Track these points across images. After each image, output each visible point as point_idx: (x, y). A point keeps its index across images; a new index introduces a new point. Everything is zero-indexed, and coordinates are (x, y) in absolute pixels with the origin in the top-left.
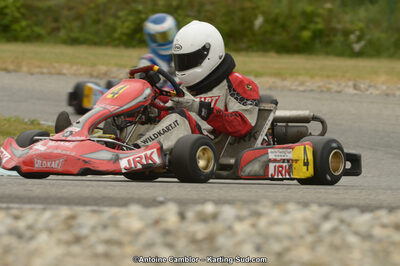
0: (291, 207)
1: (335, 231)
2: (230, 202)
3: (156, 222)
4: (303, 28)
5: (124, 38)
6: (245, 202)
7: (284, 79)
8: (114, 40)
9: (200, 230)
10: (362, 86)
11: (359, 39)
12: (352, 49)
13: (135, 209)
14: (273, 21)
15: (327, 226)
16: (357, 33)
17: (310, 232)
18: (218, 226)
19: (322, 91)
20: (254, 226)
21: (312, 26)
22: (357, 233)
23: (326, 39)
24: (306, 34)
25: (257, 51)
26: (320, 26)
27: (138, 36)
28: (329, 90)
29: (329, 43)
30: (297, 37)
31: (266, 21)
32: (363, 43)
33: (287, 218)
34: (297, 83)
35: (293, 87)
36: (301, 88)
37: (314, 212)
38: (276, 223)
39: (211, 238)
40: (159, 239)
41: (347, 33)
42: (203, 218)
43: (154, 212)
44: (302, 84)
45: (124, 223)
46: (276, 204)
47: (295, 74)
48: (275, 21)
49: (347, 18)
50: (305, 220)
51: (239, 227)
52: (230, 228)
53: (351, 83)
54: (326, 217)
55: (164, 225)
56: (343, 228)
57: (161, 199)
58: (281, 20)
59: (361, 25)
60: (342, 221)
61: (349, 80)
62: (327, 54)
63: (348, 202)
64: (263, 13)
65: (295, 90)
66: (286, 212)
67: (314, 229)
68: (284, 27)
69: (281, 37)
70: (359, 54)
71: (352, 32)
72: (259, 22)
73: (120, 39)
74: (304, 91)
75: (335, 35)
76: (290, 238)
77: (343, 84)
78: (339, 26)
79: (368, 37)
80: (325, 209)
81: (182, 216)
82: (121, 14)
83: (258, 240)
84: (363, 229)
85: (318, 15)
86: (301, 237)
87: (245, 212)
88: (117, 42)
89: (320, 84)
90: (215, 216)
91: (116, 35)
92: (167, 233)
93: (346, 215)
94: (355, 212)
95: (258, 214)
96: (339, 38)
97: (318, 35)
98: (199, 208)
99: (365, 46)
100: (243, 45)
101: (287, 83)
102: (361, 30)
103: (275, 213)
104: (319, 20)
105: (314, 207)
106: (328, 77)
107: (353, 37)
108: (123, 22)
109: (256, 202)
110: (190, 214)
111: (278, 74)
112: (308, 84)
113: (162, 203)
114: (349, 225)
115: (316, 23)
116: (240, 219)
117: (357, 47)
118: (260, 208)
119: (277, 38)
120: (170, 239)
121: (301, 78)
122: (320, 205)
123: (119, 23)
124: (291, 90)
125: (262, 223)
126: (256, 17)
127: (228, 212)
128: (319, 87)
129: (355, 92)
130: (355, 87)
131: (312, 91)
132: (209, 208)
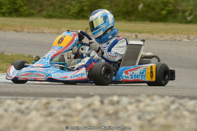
0: (156, 97)
1: (177, 109)
2: (126, 95)
3: (89, 105)
4: (163, 9)
5: (75, 15)
6: (133, 95)
7: (153, 34)
8: (70, 16)
9: (111, 109)
10: (192, 38)
11: (190, 14)
12: (186, 19)
13: (79, 99)
14: (148, 6)
15: (173, 107)
16: (189, 12)
17: (165, 110)
18: (120, 107)
19: (172, 40)
20: (137, 107)
21: (167, 8)
22: (188, 110)
23: (174, 15)
24: (164, 12)
25: (140, 21)
26: (171, 8)
27: (81, 14)
28: (175, 40)
29: (175, 17)
30: (159, 14)
31: (144, 6)
32: (192, 17)
33: (154, 103)
34: (159, 36)
35: (158, 39)
36: (162, 39)
37: (167, 100)
38: (148, 105)
39: (116, 113)
40: (90, 114)
41: (184, 12)
42: (112, 103)
43: (88, 100)
44: (162, 37)
45: (73, 106)
46: (148, 96)
47: (159, 32)
48: (149, 6)
49: (184, 4)
50: (162, 104)
51: (130, 107)
52: (125, 108)
53: (186, 36)
54: (173, 102)
55: (93, 107)
56: (181, 108)
57: (92, 94)
58: (152, 5)
59: (191, 8)
60: (181, 104)
61: (185, 35)
62: (175, 22)
63: (184, 95)
64: (143, 2)
65: (159, 40)
66: (153, 100)
67: (167, 108)
68: (153, 9)
69: (152, 14)
70: (190, 22)
71: (187, 11)
72: (141, 6)
73: (72, 15)
74: (163, 40)
75: (178, 13)
76: (155, 113)
77: (182, 37)
78: (180, 8)
79: (194, 14)
80: (172, 99)
81: (102, 102)
82: (73, 3)
83: (139, 114)
84: (191, 108)
85: (170, 3)
86: (160, 112)
87: (133, 100)
88: (71, 17)
89: (171, 37)
90: (118, 102)
91: (70, 13)
92: (94, 110)
93: (182, 101)
94: (187, 100)
95: (139, 101)
96: (180, 14)
97: (170, 13)
98: (110, 98)
99: (193, 18)
100: (133, 18)
101: (154, 36)
102: (191, 10)
103: (148, 101)
104: (170, 5)
105: (167, 98)
106: (175, 33)
107: (187, 14)
108: (74, 7)
109: (139, 95)
110: (106, 101)
111: (150, 32)
112: (165, 37)
113: (92, 96)
114: (184, 106)
115: (169, 7)
116: (130, 103)
117: (189, 18)
118: (140, 98)
119: (150, 14)
120: (96, 114)
121: (161, 34)
122: (170, 96)
123: (72, 7)
124: (156, 40)
125: (141, 105)
126: (139, 4)
127: (125, 100)
128: (170, 38)
129: (188, 41)
130: (188, 38)
131: (167, 40)
132: (115, 98)
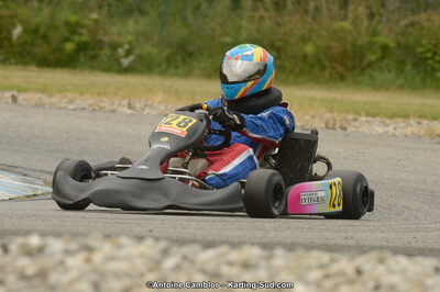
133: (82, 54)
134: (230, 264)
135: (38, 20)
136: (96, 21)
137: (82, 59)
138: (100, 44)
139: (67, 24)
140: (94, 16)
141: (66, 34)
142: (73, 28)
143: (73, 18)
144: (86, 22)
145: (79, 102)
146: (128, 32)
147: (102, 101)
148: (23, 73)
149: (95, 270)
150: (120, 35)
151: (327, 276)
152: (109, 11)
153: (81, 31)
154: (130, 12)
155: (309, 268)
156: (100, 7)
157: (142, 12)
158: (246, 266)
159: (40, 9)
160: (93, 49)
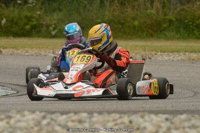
133: (33, 30)
134: (73, 121)
135: (13, 16)
136: (39, 15)
137: (34, 32)
138: (42, 26)
139: (26, 17)
140: (38, 13)
141: (26, 22)
142: (29, 19)
143: (29, 14)
144: (35, 15)
145: (30, 52)
146: (54, 19)
147: (41, 51)
148: (6, 40)
149: (11, 127)
150: (50, 20)
151: (116, 125)
152: (45, 11)
153: (33, 20)
154: (54, 10)
155: (108, 121)
156: (41, 9)
157: (60, 10)
158: (80, 122)
159: (14, 11)
160: (39, 28)
